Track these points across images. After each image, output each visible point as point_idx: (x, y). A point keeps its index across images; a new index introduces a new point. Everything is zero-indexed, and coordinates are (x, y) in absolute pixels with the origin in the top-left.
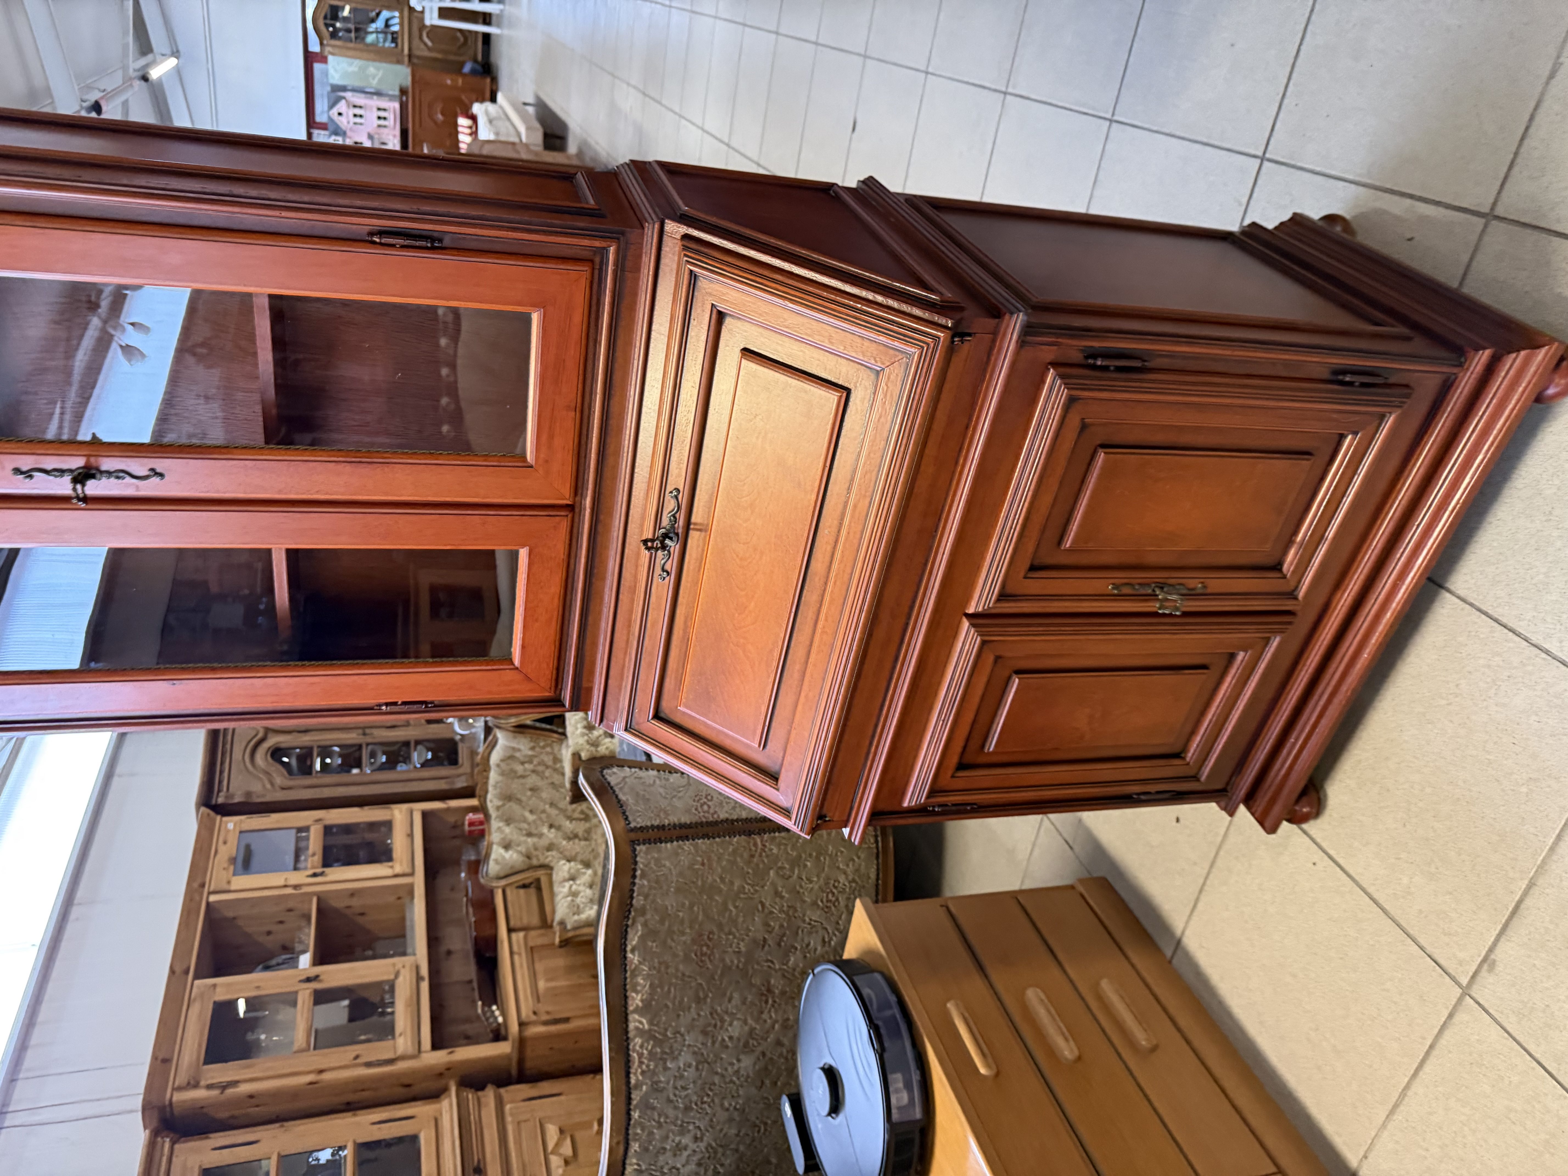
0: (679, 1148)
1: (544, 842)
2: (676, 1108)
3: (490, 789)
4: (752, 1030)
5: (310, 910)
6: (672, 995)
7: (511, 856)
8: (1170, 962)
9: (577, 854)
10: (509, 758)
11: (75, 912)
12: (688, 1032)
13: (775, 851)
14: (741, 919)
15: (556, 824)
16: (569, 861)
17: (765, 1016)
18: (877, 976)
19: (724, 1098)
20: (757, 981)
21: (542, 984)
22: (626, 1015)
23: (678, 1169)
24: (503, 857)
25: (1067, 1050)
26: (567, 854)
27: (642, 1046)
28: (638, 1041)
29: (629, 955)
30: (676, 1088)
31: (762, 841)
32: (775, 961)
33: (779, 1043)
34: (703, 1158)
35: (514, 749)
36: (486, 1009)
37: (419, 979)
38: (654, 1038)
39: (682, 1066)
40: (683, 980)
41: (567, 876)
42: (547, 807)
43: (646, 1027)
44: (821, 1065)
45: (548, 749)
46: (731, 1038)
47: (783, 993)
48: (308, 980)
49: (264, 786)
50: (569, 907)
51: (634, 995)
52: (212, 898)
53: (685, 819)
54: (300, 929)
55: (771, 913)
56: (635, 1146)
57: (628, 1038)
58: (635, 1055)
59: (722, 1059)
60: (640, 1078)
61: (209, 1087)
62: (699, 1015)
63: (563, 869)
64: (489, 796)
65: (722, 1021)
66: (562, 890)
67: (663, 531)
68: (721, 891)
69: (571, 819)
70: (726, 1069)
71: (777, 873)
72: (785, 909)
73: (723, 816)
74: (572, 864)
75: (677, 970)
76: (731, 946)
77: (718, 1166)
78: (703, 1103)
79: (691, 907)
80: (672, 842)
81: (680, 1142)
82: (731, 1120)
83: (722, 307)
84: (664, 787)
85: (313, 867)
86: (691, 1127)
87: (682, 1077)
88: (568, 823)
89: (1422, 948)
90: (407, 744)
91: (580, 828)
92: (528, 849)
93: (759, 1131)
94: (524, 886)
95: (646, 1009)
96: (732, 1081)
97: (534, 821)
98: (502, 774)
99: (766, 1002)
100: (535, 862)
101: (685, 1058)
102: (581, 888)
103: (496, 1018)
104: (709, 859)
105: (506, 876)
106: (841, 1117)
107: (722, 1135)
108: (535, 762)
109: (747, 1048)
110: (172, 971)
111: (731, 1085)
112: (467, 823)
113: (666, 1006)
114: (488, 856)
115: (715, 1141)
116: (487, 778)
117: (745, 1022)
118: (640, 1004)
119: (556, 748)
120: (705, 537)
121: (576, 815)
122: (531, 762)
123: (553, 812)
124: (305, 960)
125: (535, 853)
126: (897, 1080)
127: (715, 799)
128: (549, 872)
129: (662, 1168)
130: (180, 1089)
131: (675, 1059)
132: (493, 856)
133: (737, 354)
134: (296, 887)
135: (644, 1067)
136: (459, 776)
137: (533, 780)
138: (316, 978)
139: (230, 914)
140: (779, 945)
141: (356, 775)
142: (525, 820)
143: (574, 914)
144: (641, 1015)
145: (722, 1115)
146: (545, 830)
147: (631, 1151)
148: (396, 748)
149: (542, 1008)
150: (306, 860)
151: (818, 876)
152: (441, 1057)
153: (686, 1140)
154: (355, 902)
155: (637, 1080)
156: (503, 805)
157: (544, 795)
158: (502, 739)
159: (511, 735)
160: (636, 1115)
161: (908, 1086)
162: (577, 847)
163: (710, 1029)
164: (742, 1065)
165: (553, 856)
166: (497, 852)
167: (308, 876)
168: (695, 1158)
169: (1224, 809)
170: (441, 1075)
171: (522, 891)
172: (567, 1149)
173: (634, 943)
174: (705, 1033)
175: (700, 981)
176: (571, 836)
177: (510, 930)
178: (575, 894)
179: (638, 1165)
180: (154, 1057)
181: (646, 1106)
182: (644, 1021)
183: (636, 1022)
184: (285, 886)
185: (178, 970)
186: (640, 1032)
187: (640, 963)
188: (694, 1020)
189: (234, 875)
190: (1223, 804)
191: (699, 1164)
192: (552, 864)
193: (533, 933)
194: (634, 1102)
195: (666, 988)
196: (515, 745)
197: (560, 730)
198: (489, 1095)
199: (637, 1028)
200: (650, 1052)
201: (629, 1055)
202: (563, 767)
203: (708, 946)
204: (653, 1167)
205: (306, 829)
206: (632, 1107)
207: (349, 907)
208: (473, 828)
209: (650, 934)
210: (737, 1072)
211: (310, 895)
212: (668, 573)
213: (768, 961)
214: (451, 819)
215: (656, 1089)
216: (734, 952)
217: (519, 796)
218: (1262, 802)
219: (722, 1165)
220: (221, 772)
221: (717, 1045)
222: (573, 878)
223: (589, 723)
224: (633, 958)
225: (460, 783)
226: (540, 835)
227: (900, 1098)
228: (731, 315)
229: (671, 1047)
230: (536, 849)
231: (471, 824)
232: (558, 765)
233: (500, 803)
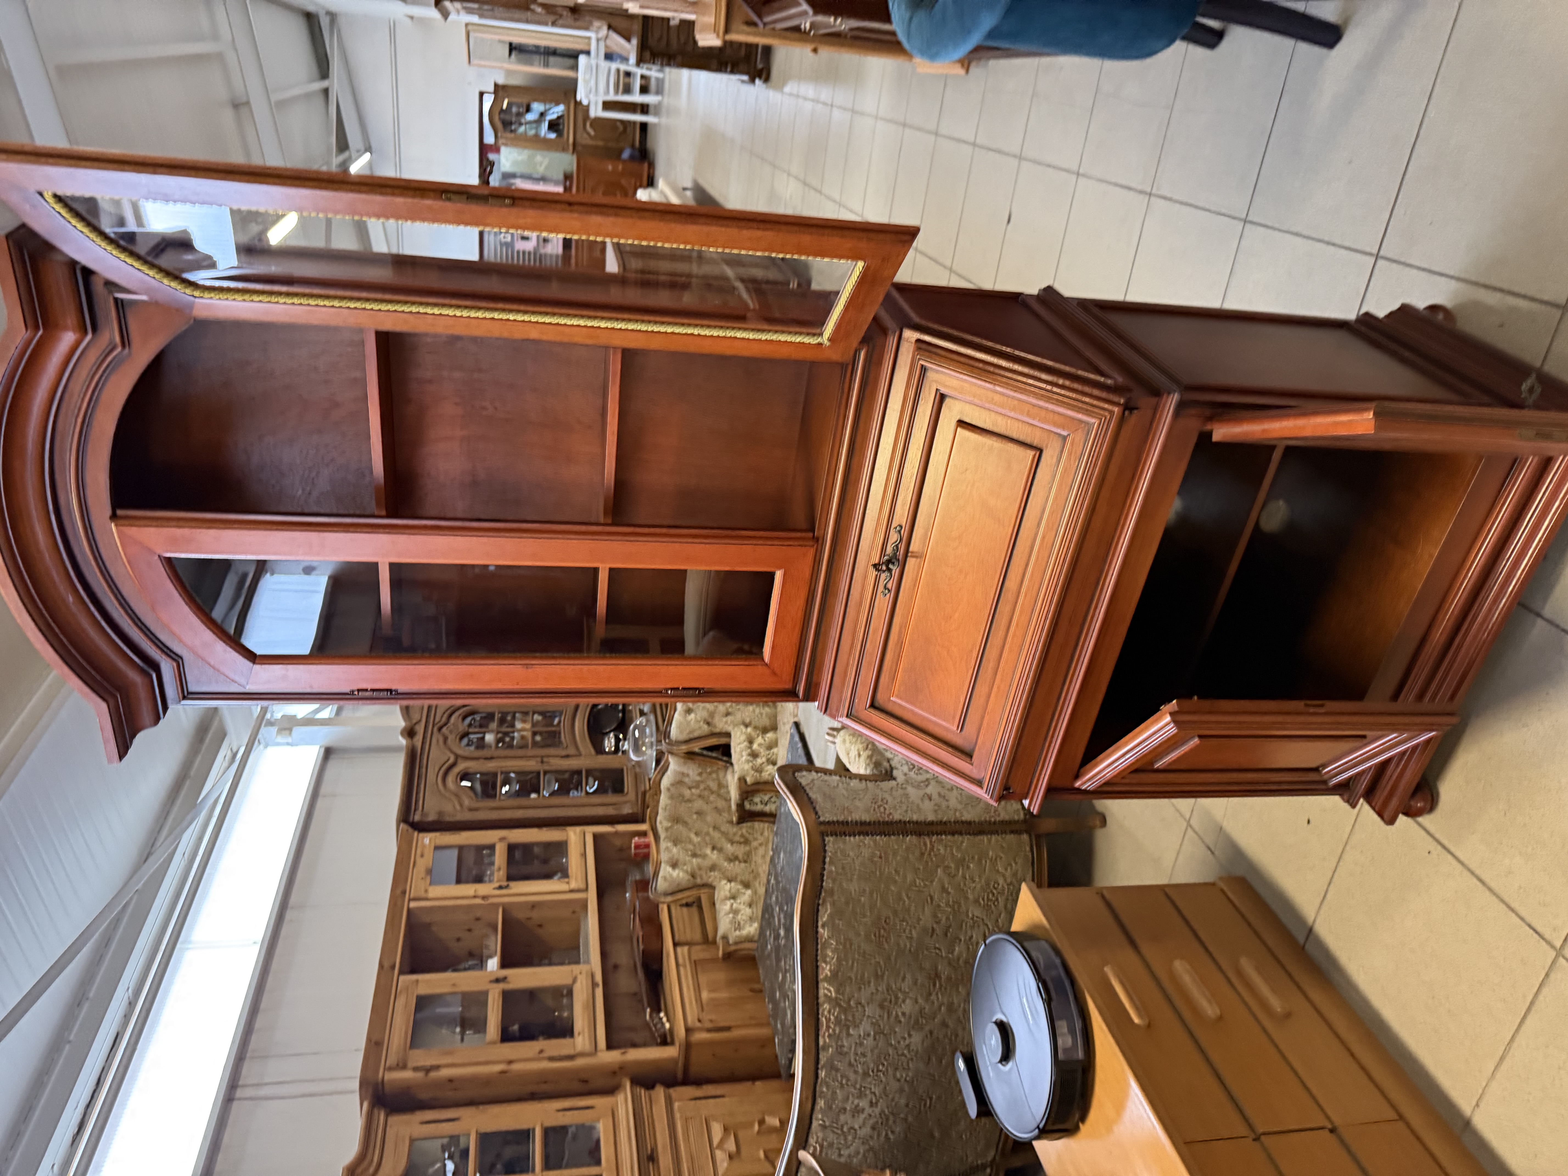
0: (857, 1111)
1: (707, 863)
2: (856, 1072)
3: (660, 811)
4: (921, 1011)
5: (497, 919)
6: (855, 969)
7: (678, 874)
8: (1303, 947)
9: (737, 875)
10: (678, 783)
11: (289, 915)
12: (868, 1004)
13: (942, 851)
14: (913, 908)
15: (719, 846)
16: (730, 881)
17: (933, 997)
18: (1043, 943)
19: (896, 1069)
20: (927, 965)
21: (705, 995)
22: (817, 983)
23: (855, 1130)
24: (671, 875)
25: (1210, 1010)
26: (729, 874)
27: (829, 1012)
28: (826, 1006)
29: (820, 930)
30: (857, 1054)
31: (931, 842)
32: (942, 948)
33: (944, 1024)
34: (877, 1122)
35: (683, 774)
36: (654, 1015)
37: (594, 985)
38: (840, 1006)
39: (862, 1034)
40: (864, 957)
41: (728, 894)
42: (711, 830)
43: (833, 994)
44: (994, 1020)
45: (714, 776)
46: (904, 1014)
47: (949, 979)
48: (497, 981)
49: (454, 806)
50: (731, 922)
51: (824, 965)
52: (413, 905)
53: (866, 817)
54: (486, 936)
55: (939, 906)
56: (821, 1103)
57: (818, 1004)
58: (824, 1019)
59: (895, 1032)
60: (827, 1040)
61: (416, 1069)
62: (877, 990)
63: (724, 888)
64: (659, 818)
65: (897, 998)
66: (724, 908)
67: (886, 558)
68: (895, 882)
69: (732, 843)
70: (899, 1042)
71: (944, 871)
72: (951, 903)
73: (897, 816)
74: (733, 884)
75: (859, 947)
76: (904, 931)
77: (889, 1133)
78: (878, 1071)
79: (871, 894)
80: (855, 836)
81: (858, 1105)
82: (901, 1090)
83: (943, 390)
84: (847, 790)
85: (498, 881)
86: (868, 1092)
87: (861, 1044)
88: (729, 846)
89: (1522, 919)
90: (579, 772)
91: (740, 851)
92: (692, 868)
93: (925, 1105)
94: (687, 905)
95: (834, 978)
96: (903, 1055)
97: (699, 843)
98: (671, 797)
99: (934, 985)
100: (699, 881)
101: (865, 1027)
102: (742, 907)
103: (663, 1024)
104: (886, 853)
105: (672, 893)
106: (1010, 1064)
107: (893, 1104)
108: (702, 787)
109: (917, 1026)
110: (381, 966)
111: (903, 1058)
112: (633, 845)
113: (850, 978)
114: (656, 874)
115: (888, 1108)
116: (658, 801)
117: (916, 1002)
118: (829, 973)
119: (721, 774)
120: (920, 563)
121: (737, 838)
122: (697, 787)
123: (716, 835)
124: (493, 964)
125: (698, 872)
126: (1062, 1027)
127: (889, 801)
128: (711, 891)
129: (842, 1126)
130: (390, 1069)
131: (856, 1026)
132: (661, 874)
133: (954, 423)
134: (484, 898)
135: (831, 1031)
136: (626, 802)
137: (699, 804)
138: (504, 979)
139: (426, 919)
140: (946, 935)
141: (534, 799)
142: (691, 841)
143: (735, 930)
144: (830, 984)
145: (894, 1085)
146: (708, 851)
147: (817, 1108)
148: (567, 776)
149: (706, 1017)
150: (492, 874)
151: (980, 877)
152: (614, 1057)
153: (863, 1103)
154: (535, 915)
155: (825, 1042)
156: (671, 827)
157: (709, 819)
158: (674, 765)
159: (682, 760)
160: (822, 1074)
161: (1072, 1031)
162: (737, 868)
163: (886, 1004)
164: (912, 1040)
165: (715, 877)
166: (665, 870)
167: (494, 889)
168: (872, 1121)
169: (1348, 801)
170: (614, 1073)
171: (685, 909)
172: (731, 1146)
173: (824, 919)
174: (881, 1006)
175: (877, 960)
176: (732, 858)
177: (675, 945)
178: (736, 912)
179: (824, 1121)
180: (369, 1039)
181: (832, 1068)
182: (832, 989)
183: (826, 989)
184: (475, 897)
185: (386, 965)
186: (829, 999)
187: (829, 937)
188: (872, 993)
189: (430, 884)
190: (1346, 797)
191: (873, 1128)
192: (715, 884)
193: (696, 948)
194: (822, 1062)
195: (850, 962)
196: (685, 771)
197: (725, 758)
198: (660, 1092)
199: (826, 995)
200: (836, 1018)
201: (818, 1019)
202: (728, 792)
203: (885, 929)
204: (835, 1125)
205: (492, 847)
206: (820, 1066)
207: (529, 919)
208: (638, 851)
209: (838, 913)
210: (908, 1046)
211: (496, 906)
212: (889, 591)
213: (935, 948)
214: (618, 842)
215: (840, 1052)
216: (907, 937)
217: (686, 819)
218: (1381, 795)
219: (893, 1132)
220: (417, 793)
221: (892, 1019)
222: (734, 897)
223: (753, 751)
224: (824, 933)
225: (627, 810)
226: (704, 856)
227: (1065, 1041)
228: (950, 397)
229: (853, 1016)
230: (700, 869)
231: (637, 847)
232: (723, 791)
233: (670, 824)
